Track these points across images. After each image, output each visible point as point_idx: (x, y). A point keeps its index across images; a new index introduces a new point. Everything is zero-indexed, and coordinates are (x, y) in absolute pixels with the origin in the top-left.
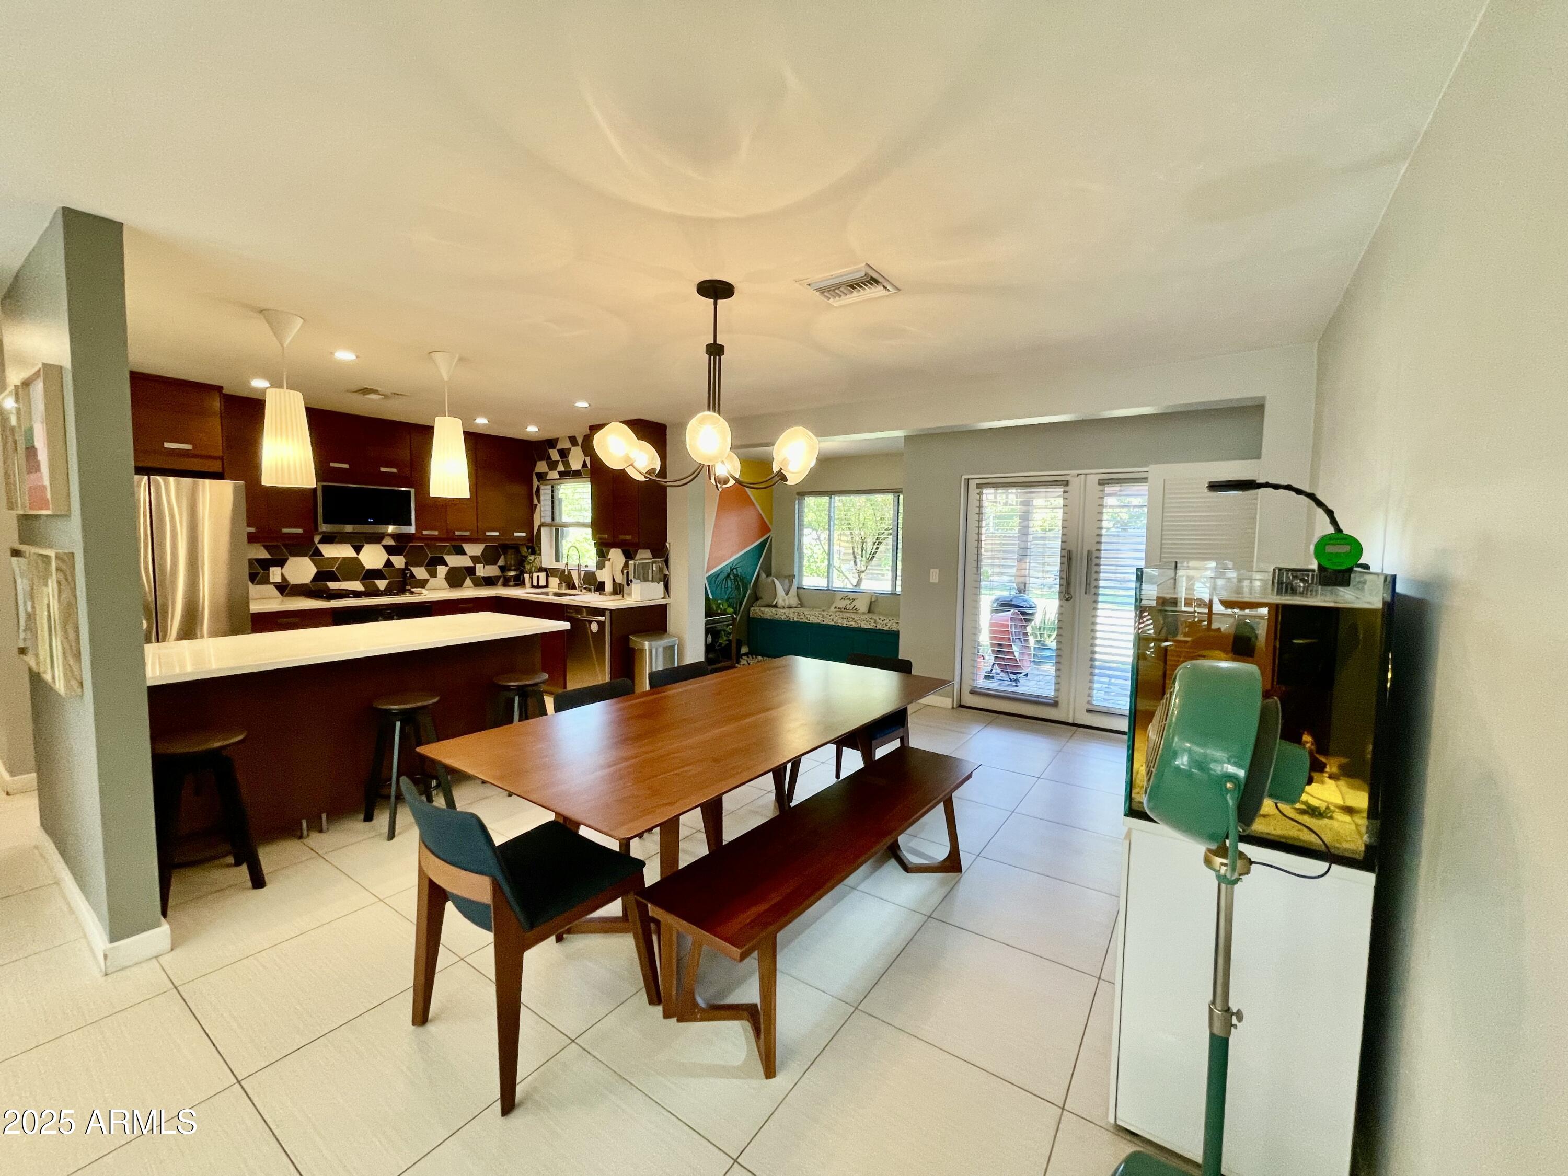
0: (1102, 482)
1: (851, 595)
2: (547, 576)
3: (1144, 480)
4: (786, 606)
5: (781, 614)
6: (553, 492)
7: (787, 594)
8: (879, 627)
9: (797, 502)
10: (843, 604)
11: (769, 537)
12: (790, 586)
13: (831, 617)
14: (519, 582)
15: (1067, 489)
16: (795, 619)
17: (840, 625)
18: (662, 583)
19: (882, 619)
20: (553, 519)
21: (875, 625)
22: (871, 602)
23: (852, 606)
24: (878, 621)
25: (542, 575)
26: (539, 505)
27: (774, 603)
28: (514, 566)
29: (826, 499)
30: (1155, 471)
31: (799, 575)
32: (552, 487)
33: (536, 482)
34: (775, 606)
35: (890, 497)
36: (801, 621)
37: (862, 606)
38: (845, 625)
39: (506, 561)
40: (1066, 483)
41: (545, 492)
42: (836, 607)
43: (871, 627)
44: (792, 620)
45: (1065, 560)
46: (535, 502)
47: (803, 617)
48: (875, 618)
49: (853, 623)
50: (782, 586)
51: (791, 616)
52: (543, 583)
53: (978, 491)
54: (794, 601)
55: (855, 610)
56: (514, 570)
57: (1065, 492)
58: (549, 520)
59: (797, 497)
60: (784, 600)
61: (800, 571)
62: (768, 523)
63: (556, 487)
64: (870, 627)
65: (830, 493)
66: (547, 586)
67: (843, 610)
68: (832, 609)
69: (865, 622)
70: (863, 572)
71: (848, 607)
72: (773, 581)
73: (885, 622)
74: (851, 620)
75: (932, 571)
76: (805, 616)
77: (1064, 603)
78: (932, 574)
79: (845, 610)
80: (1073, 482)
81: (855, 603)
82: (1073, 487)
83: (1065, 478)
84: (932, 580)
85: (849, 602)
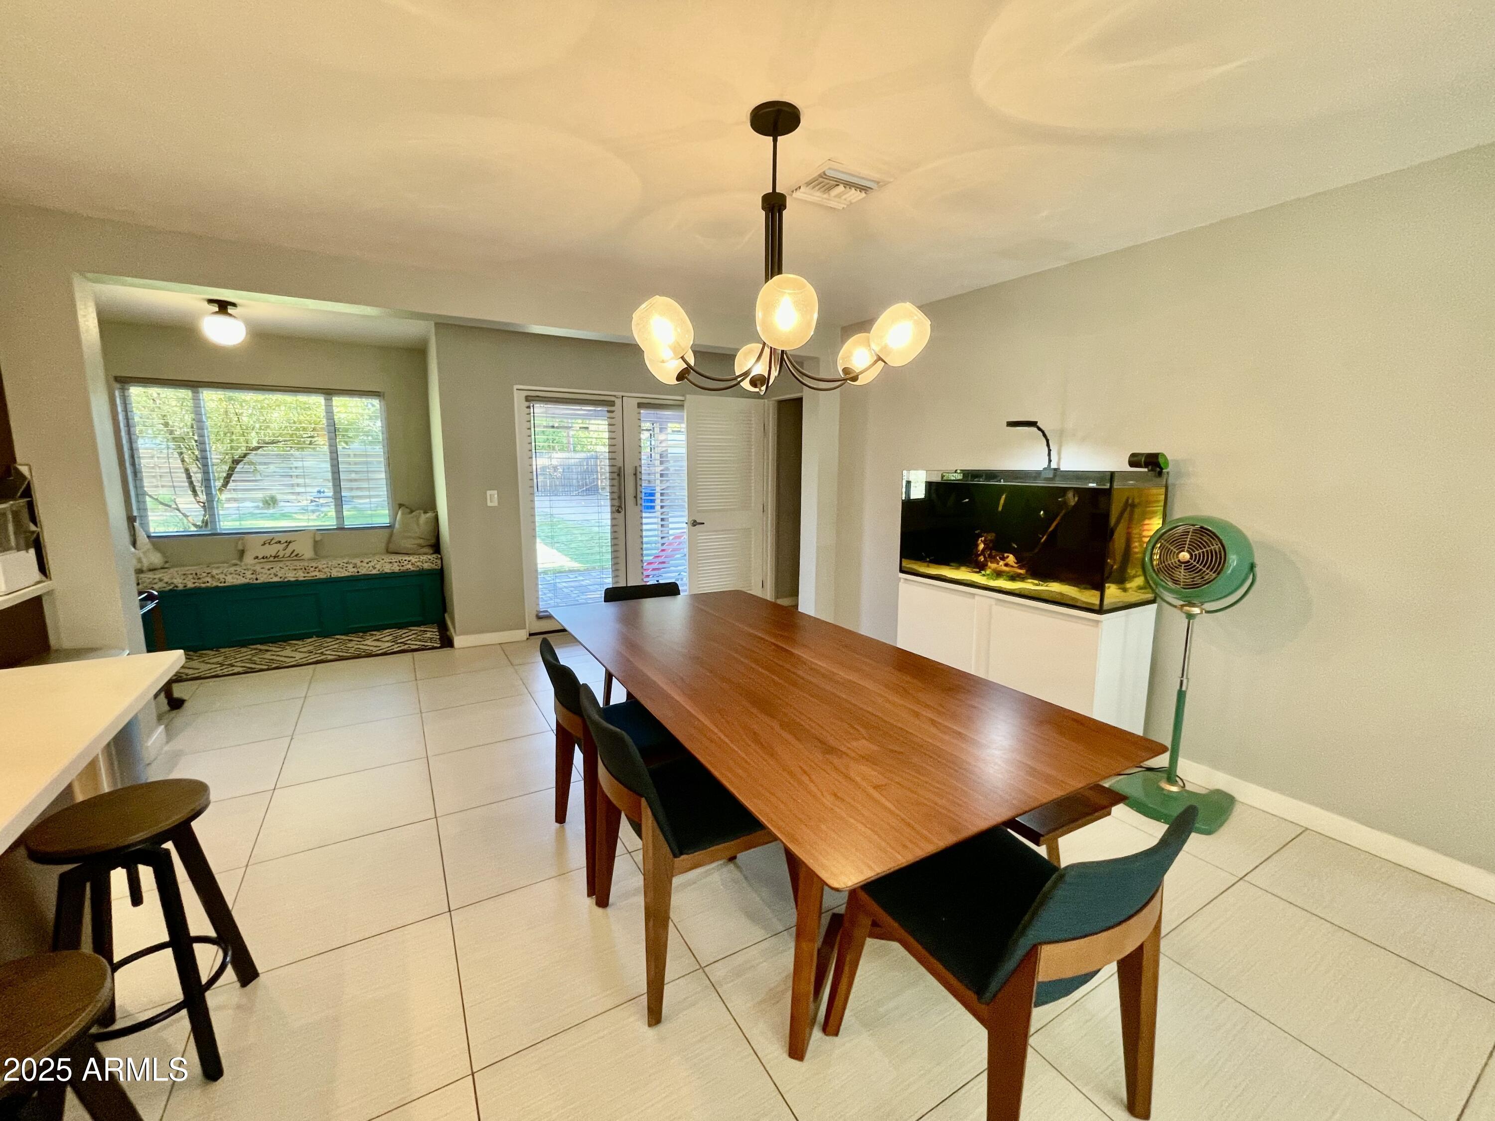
0: (640, 405)
1: (279, 537)
3: (678, 407)
4: (145, 569)
7: (136, 549)
8: (363, 571)
10: (271, 550)
15: (611, 411)
16: (190, 585)
18: (32, 551)
19: (367, 560)
22: (315, 541)
23: (289, 551)
24: (359, 564)
30: (690, 400)
31: (141, 516)
37: (305, 549)
40: (612, 404)
42: (257, 557)
45: (616, 475)
47: (209, 579)
48: (353, 561)
49: (317, 573)
53: (527, 404)
54: (156, 558)
55: (297, 557)
57: (610, 414)
59: (118, 385)
61: (142, 509)
64: (347, 574)
65: (194, 385)
67: (272, 559)
68: (250, 559)
69: (337, 569)
71: (281, 554)
74: (312, 569)
75: (489, 493)
76: (213, 577)
77: (617, 515)
78: (488, 497)
79: (276, 559)
80: (618, 402)
81: (291, 547)
82: (617, 407)
83: (613, 399)
84: (489, 504)
85: (280, 547)
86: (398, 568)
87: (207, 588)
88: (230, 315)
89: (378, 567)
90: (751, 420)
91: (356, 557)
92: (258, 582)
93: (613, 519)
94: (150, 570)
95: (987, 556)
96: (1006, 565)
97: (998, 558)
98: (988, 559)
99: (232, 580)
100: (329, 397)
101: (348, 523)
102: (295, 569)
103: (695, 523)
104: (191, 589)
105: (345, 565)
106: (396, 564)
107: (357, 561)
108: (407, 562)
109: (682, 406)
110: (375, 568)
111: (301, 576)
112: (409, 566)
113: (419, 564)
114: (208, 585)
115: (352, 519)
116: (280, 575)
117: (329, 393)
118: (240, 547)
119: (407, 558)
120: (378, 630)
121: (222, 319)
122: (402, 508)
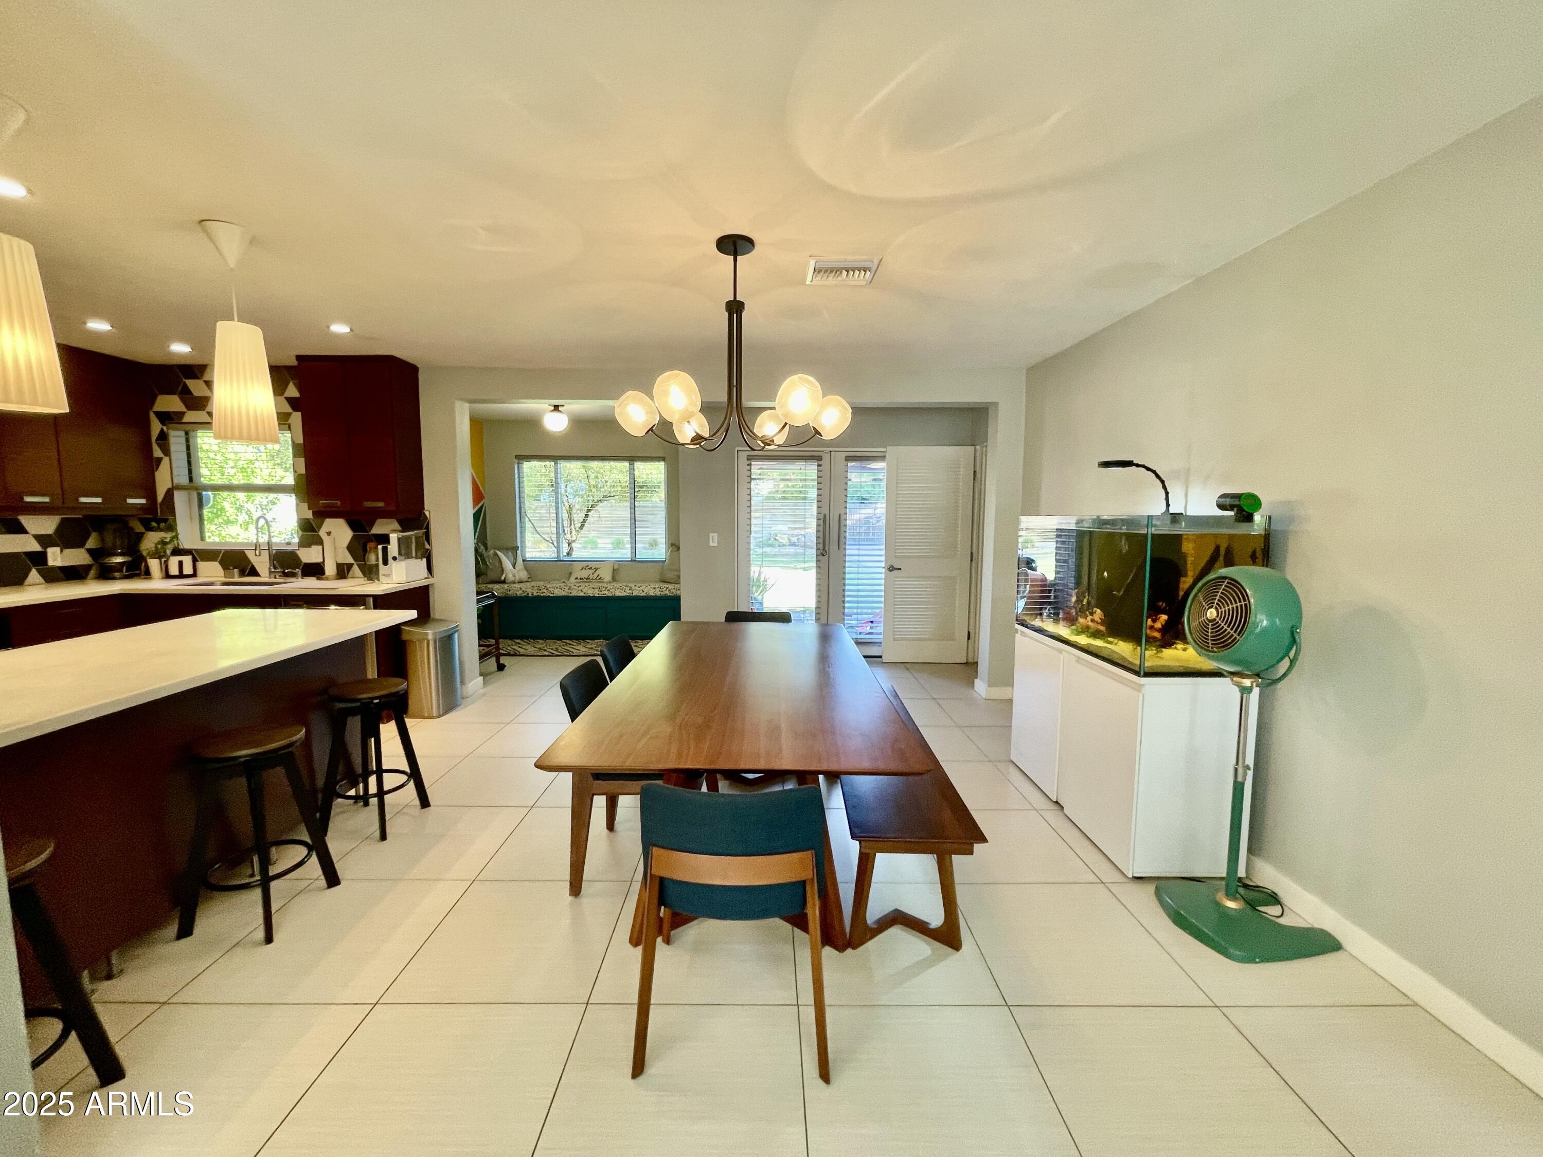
0: (848, 459)
1: (593, 565)
2: (195, 561)
3: (883, 458)
4: (516, 581)
5: (517, 590)
6: (187, 440)
7: (514, 568)
9: (516, 466)
10: (585, 574)
11: (483, 505)
12: (515, 559)
13: (580, 588)
14: (137, 569)
15: (820, 463)
16: (535, 594)
17: (592, 595)
18: (425, 560)
19: (638, 585)
20: (191, 479)
21: (631, 591)
22: (614, 570)
23: (596, 575)
24: (633, 587)
25: (187, 560)
26: (166, 460)
27: (503, 578)
28: (122, 548)
29: (550, 464)
30: (891, 451)
31: (522, 547)
32: (187, 433)
33: (156, 427)
34: (504, 582)
35: (626, 464)
36: (542, 595)
37: (607, 575)
38: (597, 595)
39: (103, 540)
40: (820, 458)
41: (176, 439)
42: (577, 578)
43: (628, 595)
44: (530, 595)
45: (821, 522)
46: (157, 453)
47: (545, 591)
48: (630, 585)
49: (606, 592)
50: (508, 557)
51: (529, 591)
52: (188, 570)
53: (748, 462)
54: (523, 575)
55: (599, 579)
56: (122, 554)
57: (819, 466)
58: (183, 480)
59: (516, 461)
60: (514, 576)
61: (523, 542)
62: (481, 489)
63: (191, 434)
64: (625, 594)
65: (555, 458)
66: (194, 575)
67: (585, 580)
68: (572, 579)
70: (574, 541)
71: (591, 577)
72: (496, 554)
73: (641, 588)
75: (711, 535)
76: (547, 589)
77: (821, 558)
78: (711, 539)
79: (588, 580)
80: (826, 457)
81: (598, 572)
82: (825, 462)
83: (820, 454)
84: (711, 544)
85: (591, 571)
86: (659, 593)
87: (544, 597)
88: (561, 411)
89: (646, 591)
90: (959, 468)
91: (632, 582)
92: (572, 595)
93: (818, 561)
94: (519, 582)
95: (1078, 610)
96: (1092, 621)
97: (1088, 612)
98: (1079, 613)
99: (559, 593)
100: (632, 462)
101: (639, 557)
102: (594, 588)
103: (892, 569)
104: (536, 596)
105: (625, 587)
106: (658, 590)
107: (632, 585)
108: (665, 589)
109: (884, 457)
110: (643, 591)
111: (596, 593)
112: (667, 592)
113: (674, 591)
114: (545, 594)
115: (643, 554)
116: (584, 592)
117: (632, 459)
118: (570, 571)
119: (666, 586)
120: (641, 640)
121: (556, 414)
122: (673, 547)
